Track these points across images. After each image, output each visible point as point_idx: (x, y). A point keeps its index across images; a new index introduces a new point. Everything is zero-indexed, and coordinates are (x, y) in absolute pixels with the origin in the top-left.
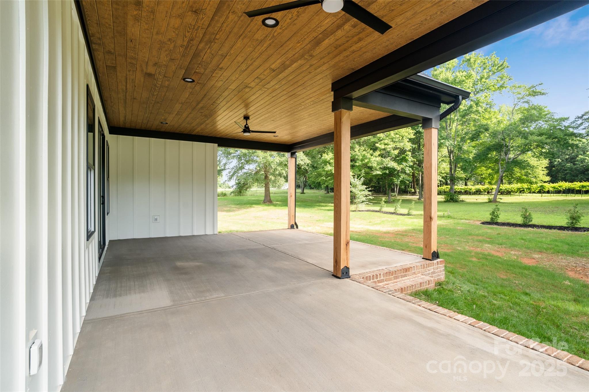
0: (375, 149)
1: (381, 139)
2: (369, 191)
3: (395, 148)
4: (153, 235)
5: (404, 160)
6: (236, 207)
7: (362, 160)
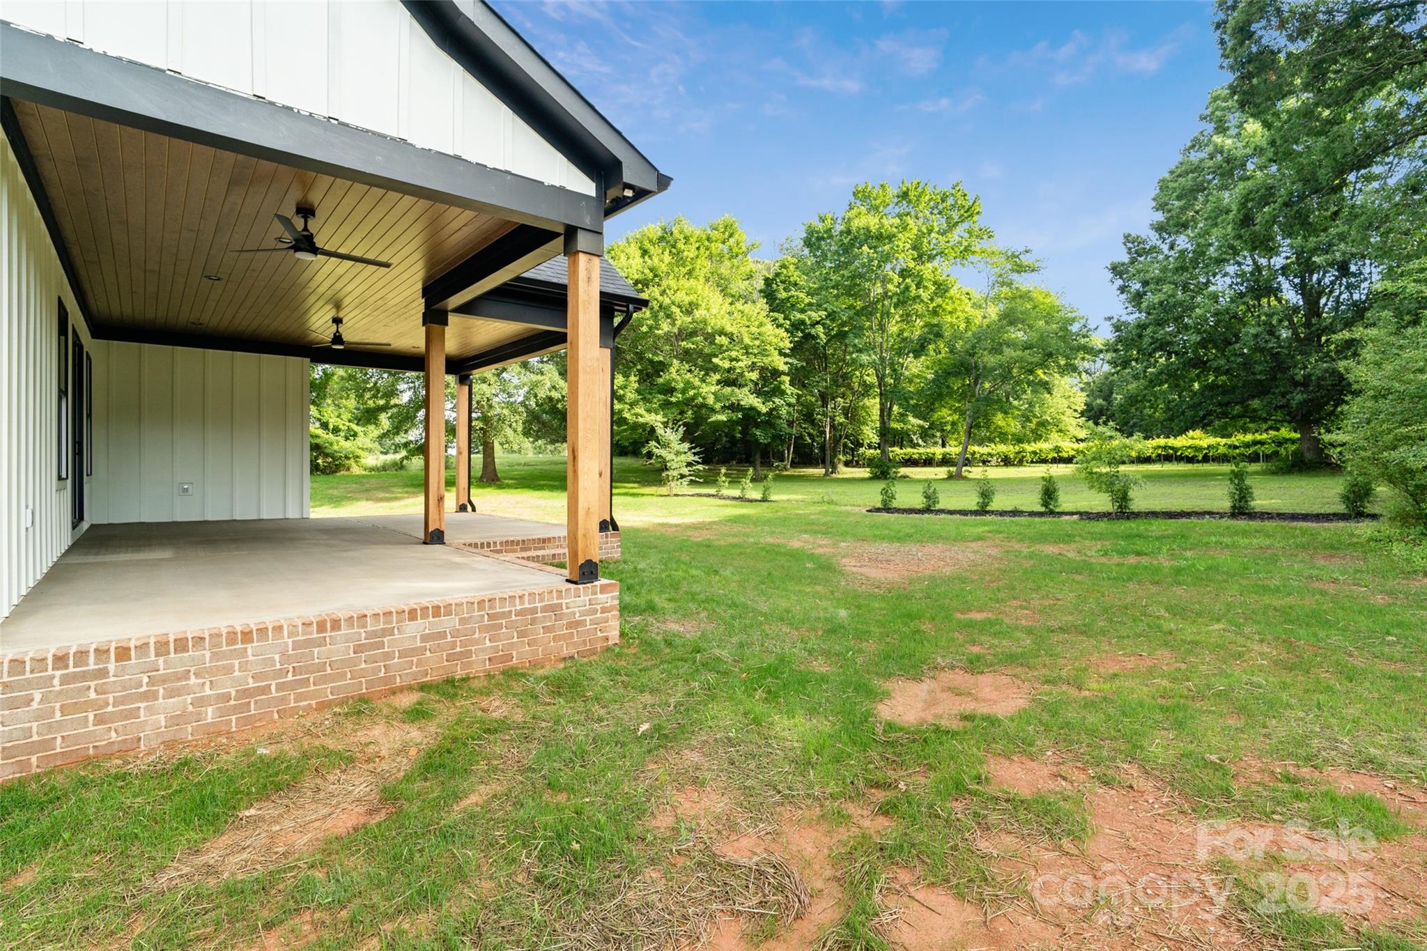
0: (710, 369)
1: (725, 348)
2: (695, 454)
3: (753, 367)
4: (179, 517)
5: (779, 392)
6: (407, 492)
7: (684, 391)
